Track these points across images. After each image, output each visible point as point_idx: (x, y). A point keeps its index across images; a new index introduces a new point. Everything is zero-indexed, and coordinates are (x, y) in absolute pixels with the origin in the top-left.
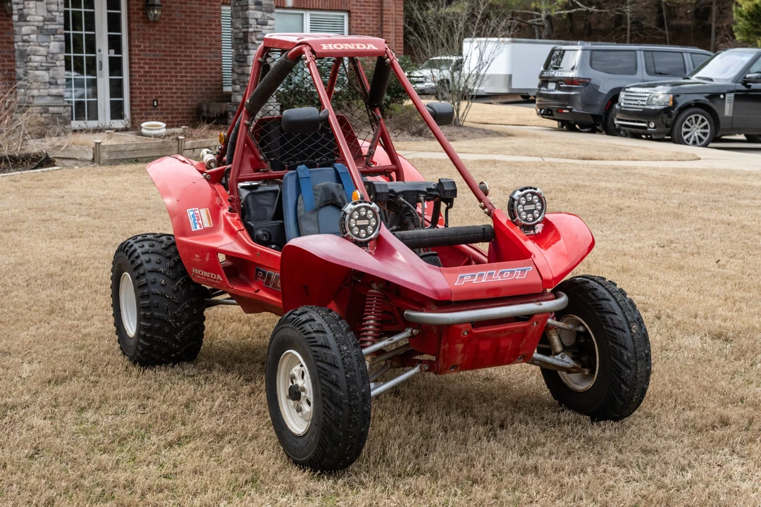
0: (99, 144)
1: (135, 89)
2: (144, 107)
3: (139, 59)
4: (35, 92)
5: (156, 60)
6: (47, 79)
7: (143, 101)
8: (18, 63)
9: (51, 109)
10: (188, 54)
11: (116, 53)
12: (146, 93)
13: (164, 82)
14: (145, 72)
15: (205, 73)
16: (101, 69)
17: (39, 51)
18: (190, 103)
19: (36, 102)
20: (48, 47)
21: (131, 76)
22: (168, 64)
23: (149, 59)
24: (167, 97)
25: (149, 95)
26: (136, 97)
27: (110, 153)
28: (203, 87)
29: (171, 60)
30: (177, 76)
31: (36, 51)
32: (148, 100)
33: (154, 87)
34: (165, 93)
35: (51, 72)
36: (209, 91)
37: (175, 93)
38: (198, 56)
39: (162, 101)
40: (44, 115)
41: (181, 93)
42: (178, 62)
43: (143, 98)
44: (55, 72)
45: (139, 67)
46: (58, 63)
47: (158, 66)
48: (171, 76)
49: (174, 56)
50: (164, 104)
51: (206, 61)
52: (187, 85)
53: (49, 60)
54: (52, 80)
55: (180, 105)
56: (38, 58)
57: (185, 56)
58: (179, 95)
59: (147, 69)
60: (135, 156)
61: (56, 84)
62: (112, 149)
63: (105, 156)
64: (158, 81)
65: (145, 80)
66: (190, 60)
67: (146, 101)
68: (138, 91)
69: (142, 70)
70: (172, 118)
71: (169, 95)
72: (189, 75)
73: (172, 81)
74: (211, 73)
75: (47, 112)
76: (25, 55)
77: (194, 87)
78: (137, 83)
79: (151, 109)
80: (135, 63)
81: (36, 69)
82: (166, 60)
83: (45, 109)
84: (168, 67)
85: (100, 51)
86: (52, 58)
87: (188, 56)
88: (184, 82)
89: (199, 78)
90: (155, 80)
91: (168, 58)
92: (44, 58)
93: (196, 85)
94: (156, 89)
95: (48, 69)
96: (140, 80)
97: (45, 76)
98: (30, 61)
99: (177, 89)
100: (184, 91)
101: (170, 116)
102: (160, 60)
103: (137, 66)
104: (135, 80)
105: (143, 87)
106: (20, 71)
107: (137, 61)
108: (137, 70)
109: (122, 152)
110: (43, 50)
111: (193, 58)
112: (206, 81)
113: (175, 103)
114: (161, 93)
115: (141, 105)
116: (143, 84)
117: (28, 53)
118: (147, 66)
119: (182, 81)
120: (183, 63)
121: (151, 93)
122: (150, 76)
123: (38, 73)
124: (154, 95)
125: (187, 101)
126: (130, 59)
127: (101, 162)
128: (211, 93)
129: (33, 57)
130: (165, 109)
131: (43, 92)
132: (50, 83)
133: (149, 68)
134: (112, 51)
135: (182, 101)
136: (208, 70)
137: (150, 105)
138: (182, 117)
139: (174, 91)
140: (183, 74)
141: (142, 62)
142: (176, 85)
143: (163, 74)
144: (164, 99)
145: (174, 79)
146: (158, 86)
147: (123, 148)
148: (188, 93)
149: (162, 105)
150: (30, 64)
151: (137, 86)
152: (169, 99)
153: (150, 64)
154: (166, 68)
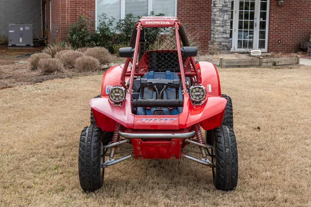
0: (222, 59)
1: (270, 35)
2: (274, 43)
3: (273, 22)
4: (216, 36)
5: (281, 22)
6: (222, 31)
7: (273, 41)
8: (212, 24)
9: (222, 43)
10: (297, 20)
11: (263, 20)
12: (275, 37)
13: (284, 33)
14: (276, 28)
15: (305, 28)
16: (256, 27)
17: (219, 19)
18: (296, 42)
19: (217, 40)
20: (224, 17)
21: (269, 29)
22: (287, 25)
23: (278, 22)
24: (285, 39)
25: (277, 38)
26: (270, 39)
27: (227, 63)
28: (303, 35)
29: (288, 23)
30: (291, 30)
31: (218, 19)
32: (276, 40)
33: (279, 35)
34: (284, 37)
35: (224, 28)
36: (306, 37)
37: (289, 37)
38: (302, 21)
39: (283, 41)
40: (219, 46)
41: (292, 37)
42: (292, 23)
43: (274, 39)
44: (226, 28)
45: (273, 26)
46: (227, 24)
47: (282, 25)
48: (288, 30)
49: (290, 21)
50: (284, 42)
51: (306, 23)
52: (295, 34)
53: (224, 23)
54: (224, 31)
55: (291, 43)
56: (219, 22)
57: (295, 21)
58: (291, 38)
59: (277, 27)
60: (239, 65)
61: (226, 33)
62: (228, 61)
63: (224, 64)
64: (282, 32)
65: (275, 32)
66: (298, 23)
67: (275, 41)
68: (272, 36)
69: (274, 27)
70: (287, 48)
71: (286, 38)
72: (296, 29)
73: (288, 32)
74: (307, 29)
75: (221, 44)
76: (214, 21)
77: (299, 35)
78: (272, 33)
79: (277, 44)
80: (271, 24)
81: (218, 26)
82: (286, 23)
83: (220, 44)
84: (287, 26)
85: (256, 19)
86: (225, 22)
87: (297, 21)
88: (294, 33)
89: (301, 31)
90: (280, 32)
91: (287, 22)
92: (222, 22)
93: (300, 34)
94: (280, 35)
95: (223, 27)
96: (273, 32)
97: (221, 29)
98: (215, 23)
99: (290, 35)
100: (294, 36)
101: (286, 48)
102: (283, 22)
103: (272, 25)
104: (271, 31)
105: (274, 35)
106: (212, 27)
107: (272, 23)
108: (272, 27)
109: (232, 62)
110: (221, 19)
111: (299, 22)
112: (305, 32)
113: (289, 42)
114: (283, 37)
115: (273, 43)
116: (274, 33)
117: (215, 20)
118: (277, 25)
119: (293, 32)
120: (294, 24)
121: (278, 37)
122: (278, 30)
123: (218, 28)
124: (279, 38)
125: (295, 41)
126: (269, 22)
127: (223, 66)
128: (307, 38)
129: (216, 21)
130: (284, 44)
131: (220, 36)
132: (223, 33)
133: (278, 26)
134: (262, 19)
135: (292, 41)
136: (306, 27)
137: (277, 42)
138: (292, 48)
139: (289, 36)
140: (294, 29)
141: (275, 23)
142: (290, 34)
143: (284, 29)
144: (284, 40)
145: (289, 31)
146: (281, 34)
147: (233, 61)
148: (295, 38)
149: (282, 43)
150: (215, 24)
151: (272, 34)
152: (286, 40)
153: (278, 24)
154: (286, 26)
